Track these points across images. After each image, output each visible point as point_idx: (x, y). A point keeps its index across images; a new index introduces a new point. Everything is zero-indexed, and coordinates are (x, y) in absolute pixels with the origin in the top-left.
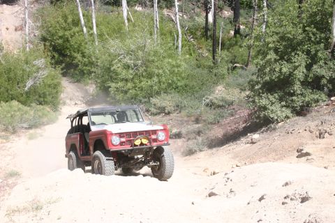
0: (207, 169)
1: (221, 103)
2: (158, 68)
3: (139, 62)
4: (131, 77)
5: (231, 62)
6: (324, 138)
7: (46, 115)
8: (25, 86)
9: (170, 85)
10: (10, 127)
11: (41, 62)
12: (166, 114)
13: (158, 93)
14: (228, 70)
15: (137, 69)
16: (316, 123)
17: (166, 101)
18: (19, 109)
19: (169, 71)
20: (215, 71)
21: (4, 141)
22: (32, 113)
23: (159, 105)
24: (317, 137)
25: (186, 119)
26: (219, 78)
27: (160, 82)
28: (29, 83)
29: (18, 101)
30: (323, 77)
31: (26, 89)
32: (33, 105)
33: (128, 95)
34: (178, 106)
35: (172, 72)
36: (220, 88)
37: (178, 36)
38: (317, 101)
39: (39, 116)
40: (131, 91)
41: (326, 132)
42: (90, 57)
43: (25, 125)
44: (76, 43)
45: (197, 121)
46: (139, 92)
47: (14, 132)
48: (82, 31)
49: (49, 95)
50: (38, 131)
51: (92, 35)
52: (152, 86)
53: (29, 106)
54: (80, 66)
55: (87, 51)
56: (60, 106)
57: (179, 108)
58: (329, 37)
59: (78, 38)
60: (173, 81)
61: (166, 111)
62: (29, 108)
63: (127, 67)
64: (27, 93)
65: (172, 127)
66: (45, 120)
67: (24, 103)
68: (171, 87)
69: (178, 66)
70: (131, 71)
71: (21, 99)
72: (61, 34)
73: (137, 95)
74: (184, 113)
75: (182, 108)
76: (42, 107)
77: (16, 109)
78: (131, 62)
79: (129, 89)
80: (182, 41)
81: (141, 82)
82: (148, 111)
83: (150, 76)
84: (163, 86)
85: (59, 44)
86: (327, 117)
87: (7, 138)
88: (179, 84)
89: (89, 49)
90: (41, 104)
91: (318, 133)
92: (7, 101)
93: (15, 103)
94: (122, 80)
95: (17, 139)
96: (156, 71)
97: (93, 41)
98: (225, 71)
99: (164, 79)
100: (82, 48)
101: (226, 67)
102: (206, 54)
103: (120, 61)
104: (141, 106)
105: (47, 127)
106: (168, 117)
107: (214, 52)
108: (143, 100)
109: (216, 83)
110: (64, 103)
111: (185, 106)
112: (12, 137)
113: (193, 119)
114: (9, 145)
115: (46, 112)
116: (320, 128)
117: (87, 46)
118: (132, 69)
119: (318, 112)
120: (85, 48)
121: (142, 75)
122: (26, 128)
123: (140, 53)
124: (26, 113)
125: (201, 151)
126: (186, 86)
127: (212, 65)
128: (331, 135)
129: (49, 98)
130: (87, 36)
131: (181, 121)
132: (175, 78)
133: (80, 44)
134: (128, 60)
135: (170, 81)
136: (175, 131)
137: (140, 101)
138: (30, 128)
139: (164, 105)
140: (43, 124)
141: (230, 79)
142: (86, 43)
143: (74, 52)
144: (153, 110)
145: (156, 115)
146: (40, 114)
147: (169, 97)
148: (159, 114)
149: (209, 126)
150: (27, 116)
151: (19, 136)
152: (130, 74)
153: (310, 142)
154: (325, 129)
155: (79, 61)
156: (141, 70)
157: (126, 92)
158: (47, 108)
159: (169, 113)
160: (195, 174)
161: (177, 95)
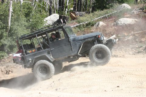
6: (9, 74)
16: (4, 67)
24: (5, 74)
30: (6, 45)
38: (3, 56)
41: (9, 71)
58: (7, 26)
86: (9, 64)
91: (5, 72)
116: (6, 69)
119: (4, 61)
128: (12, 72)
153: (2, 76)
154: (9, 69)
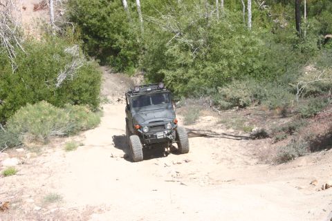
0: (316, 181)
1: (314, 89)
2: (225, 47)
3: (202, 41)
4: (192, 61)
5: (321, 33)
7: (85, 118)
8: (56, 81)
9: (243, 69)
10: (41, 136)
11: (74, 49)
12: (240, 107)
13: (229, 80)
14: (318, 43)
15: (198, 50)
17: (240, 89)
18: (51, 112)
19: (241, 50)
20: (301, 46)
21: (35, 154)
22: (67, 115)
23: (230, 96)
25: (268, 112)
26: (307, 55)
27: (229, 66)
28: (61, 78)
29: (48, 102)
31: (58, 85)
32: (68, 105)
33: (189, 85)
34: (256, 96)
35: (245, 52)
36: (309, 68)
37: (246, 3)
39: (77, 120)
40: (192, 80)
42: (134, 38)
43: (60, 132)
44: (115, 21)
45: (284, 114)
46: (202, 81)
47: (46, 142)
48: (122, 5)
49: (86, 91)
50: (77, 139)
51: (134, 9)
52: (219, 72)
53: (63, 107)
54: (122, 52)
55: (129, 30)
56: (101, 105)
57: (257, 98)
59: (117, 14)
60: (247, 64)
61: (241, 104)
62: (62, 110)
63: (185, 48)
64: (58, 90)
65: (251, 124)
66: (84, 124)
67: (55, 104)
68: (246, 71)
69: (253, 44)
70: (191, 54)
71: (52, 99)
72: (94, 11)
73: (200, 84)
74: (265, 104)
75: (261, 97)
76: (78, 107)
77: (47, 112)
78: (190, 42)
79: (190, 78)
80: (252, 9)
81: (205, 66)
82: (216, 104)
83: (216, 59)
84: (235, 71)
85: (94, 25)
87: (38, 151)
88: (255, 66)
89: (132, 28)
90: (76, 103)
92: (34, 103)
93: (44, 104)
94: (180, 66)
95: (50, 151)
96: (225, 52)
97: (137, 17)
98: (315, 46)
99: (235, 61)
100: (123, 27)
101: (316, 40)
102: (285, 24)
103: (175, 41)
104: (207, 99)
105: (87, 133)
106: (244, 111)
107: (298, 21)
108: (209, 91)
109: (304, 62)
110: (106, 101)
111: (265, 95)
112: (44, 149)
113: (278, 111)
114: (41, 159)
115: (84, 114)
117: (130, 24)
118: (192, 51)
120: (127, 27)
121: (206, 57)
122: (61, 136)
123: (201, 29)
124: (60, 116)
125: (300, 156)
126: (264, 68)
127: (297, 38)
129: (86, 96)
130: (128, 12)
131: (262, 115)
132: (249, 60)
133: (121, 23)
134: (185, 40)
135: (243, 64)
136: (255, 129)
137: (205, 92)
138: (66, 135)
139: (237, 95)
140: (83, 130)
141: (323, 55)
142: (128, 21)
143: (113, 32)
144: (223, 103)
145: (227, 109)
146: (77, 116)
147: (243, 85)
148: (231, 107)
149: (303, 120)
150: (61, 120)
151: (53, 147)
152: (190, 58)
155: (121, 45)
156: (204, 51)
157: (186, 82)
158: (86, 109)
159: (244, 106)
160: (300, 188)
161: (254, 81)
